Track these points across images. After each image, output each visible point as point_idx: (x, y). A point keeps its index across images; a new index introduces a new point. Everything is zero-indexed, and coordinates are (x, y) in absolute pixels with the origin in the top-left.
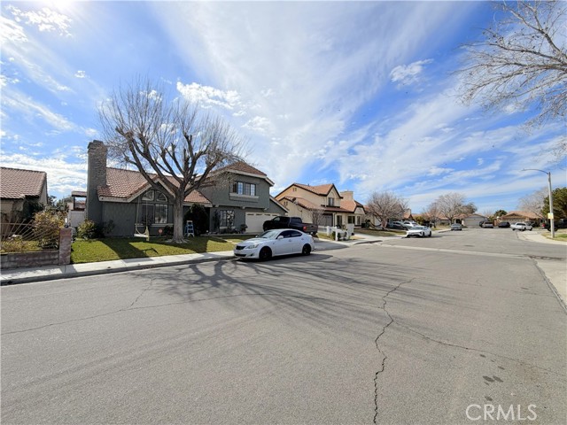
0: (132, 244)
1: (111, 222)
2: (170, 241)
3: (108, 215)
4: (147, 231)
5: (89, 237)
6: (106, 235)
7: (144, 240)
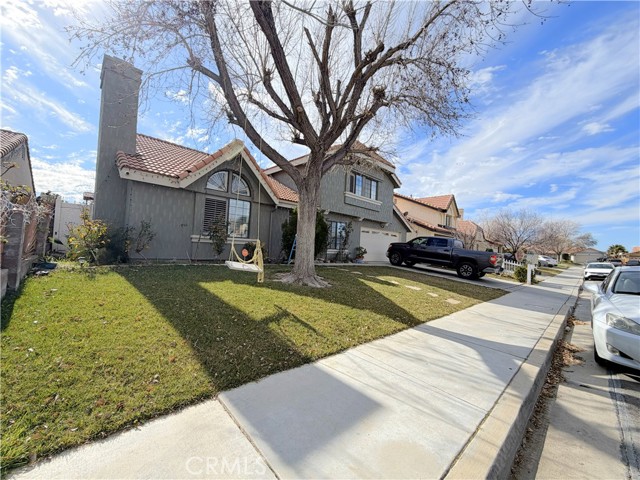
0: (203, 285)
1: (146, 226)
2: (287, 279)
3: (138, 211)
4: (258, 255)
5: (92, 261)
6: (133, 255)
7: (248, 278)
